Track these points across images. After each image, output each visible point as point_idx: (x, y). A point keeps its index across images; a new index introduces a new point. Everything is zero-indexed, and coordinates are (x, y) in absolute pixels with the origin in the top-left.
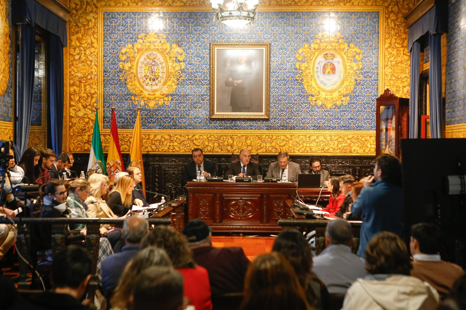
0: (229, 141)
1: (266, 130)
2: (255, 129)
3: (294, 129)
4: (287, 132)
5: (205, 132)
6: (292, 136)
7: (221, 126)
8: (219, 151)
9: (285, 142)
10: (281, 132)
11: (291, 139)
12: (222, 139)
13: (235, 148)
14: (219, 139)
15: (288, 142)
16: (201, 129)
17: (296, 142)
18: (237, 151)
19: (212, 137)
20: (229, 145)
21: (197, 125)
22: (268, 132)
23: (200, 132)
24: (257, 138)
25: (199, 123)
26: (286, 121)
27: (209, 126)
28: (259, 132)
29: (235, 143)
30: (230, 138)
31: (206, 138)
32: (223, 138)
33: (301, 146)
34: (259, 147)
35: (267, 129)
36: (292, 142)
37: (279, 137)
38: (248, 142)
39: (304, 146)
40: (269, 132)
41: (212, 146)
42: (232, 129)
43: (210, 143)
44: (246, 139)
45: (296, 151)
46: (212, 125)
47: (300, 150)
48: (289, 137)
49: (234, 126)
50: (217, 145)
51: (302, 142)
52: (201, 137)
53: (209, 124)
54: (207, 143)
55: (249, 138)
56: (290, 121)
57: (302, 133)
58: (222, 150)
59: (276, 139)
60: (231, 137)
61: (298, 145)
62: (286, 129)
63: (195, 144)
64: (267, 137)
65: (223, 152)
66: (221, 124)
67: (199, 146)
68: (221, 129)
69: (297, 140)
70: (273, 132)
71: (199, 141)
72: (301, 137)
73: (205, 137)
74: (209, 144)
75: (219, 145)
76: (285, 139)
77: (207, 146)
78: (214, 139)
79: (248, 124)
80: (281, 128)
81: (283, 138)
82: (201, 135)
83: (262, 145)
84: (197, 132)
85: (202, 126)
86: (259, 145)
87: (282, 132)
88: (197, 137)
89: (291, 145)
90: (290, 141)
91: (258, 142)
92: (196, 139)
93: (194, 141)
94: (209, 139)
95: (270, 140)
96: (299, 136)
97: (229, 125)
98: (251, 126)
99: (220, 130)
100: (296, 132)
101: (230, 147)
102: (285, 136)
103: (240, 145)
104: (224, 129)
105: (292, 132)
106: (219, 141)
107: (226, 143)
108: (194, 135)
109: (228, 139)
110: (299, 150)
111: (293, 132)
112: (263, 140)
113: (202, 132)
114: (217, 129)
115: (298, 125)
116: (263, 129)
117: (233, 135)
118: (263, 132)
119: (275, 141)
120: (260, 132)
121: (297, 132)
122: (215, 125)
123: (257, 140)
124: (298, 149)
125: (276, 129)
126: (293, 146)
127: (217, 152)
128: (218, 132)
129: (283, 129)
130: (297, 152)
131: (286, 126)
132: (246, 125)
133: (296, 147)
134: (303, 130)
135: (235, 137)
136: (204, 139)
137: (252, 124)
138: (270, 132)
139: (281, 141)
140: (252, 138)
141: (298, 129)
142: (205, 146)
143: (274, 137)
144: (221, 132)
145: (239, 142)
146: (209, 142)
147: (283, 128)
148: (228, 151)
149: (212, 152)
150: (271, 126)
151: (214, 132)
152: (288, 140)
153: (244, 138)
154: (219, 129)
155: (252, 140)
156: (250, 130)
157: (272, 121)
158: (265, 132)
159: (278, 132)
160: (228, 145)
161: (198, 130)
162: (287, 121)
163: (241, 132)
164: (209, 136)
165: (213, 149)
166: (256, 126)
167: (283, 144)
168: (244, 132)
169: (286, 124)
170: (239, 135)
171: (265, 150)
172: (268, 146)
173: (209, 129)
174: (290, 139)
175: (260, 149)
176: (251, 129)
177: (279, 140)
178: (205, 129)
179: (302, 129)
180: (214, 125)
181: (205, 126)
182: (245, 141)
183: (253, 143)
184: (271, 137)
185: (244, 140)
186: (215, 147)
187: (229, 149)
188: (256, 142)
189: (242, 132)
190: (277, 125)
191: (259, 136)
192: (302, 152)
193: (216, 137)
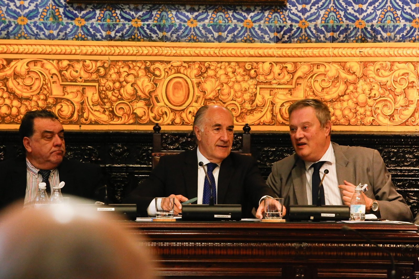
0: (139, 83)
1: (273, 44)
2: (234, 40)
3: (375, 40)
4: (349, 52)
5: (49, 49)
6: (365, 65)
7: (109, 28)
8: (105, 117)
9: (342, 87)
10: (326, 52)
11: (364, 76)
12: (114, 76)
13: (160, 107)
14: (104, 76)
15: (351, 88)
16: (36, 36)
17: (382, 85)
18: (167, 119)
19: (78, 66)
20: (139, 98)
21: (19, 21)
22: (280, 52)
23: (31, 49)
24: (241, 71)
25: (29, 16)
26: (345, 10)
27: (66, 27)
28: (247, 52)
29: (161, 92)
30: (141, 73)
31: (54, 71)
32: (119, 73)
33: (401, 100)
34: (248, 106)
35: (277, 40)
36: (367, 87)
37: (322, 69)
38: (209, 86)
39: (411, 102)
40: (284, 52)
41: (77, 100)
42: (150, 39)
43: (69, 89)
44: (200, 75)
45: (382, 120)
46: (75, 22)
47: (396, 117)
48: (356, 67)
49: (159, 27)
50: (96, 97)
51: (405, 85)
52: (38, 68)
53: (65, 20)
54: (57, 91)
55: (211, 73)
56: (361, 11)
57: (405, 52)
58: (113, 114)
59: (310, 75)
60: (147, 69)
61: (390, 98)
62: (346, 39)
63: (13, 95)
64: (277, 69)
65: (116, 121)
66: (108, 22)
67: (28, 99)
68: (110, 38)
69: (384, 80)
70: (298, 52)
71: (28, 82)
72: (401, 69)
73: (51, 67)
74: (64, 92)
75: (103, 99)
76: (343, 75)
77: (58, 100)
78: (83, 74)
79: (207, 22)
80: (329, 35)
81: (333, 70)
82: (35, 62)
83: (259, 98)
84: (21, 49)
85: (38, 28)
86: (247, 96)
87: (331, 51)
88: (21, 67)
89: (362, 98)
90: (361, 82)
91: (244, 85)
92: (16, 75)
93: (11, 84)
94: (67, 74)
95: (287, 77)
96: (393, 63)
97: (140, 23)
98: (219, 29)
99: (105, 43)
100: (381, 51)
101: (141, 104)
102: (343, 65)
103: (179, 96)
104: (122, 38)
105: (366, 51)
106: (103, 81)
107: (129, 89)
108: (9, 61)
109: (136, 77)
110: (392, 116)
111: (371, 52)
112: (262, 78)
113: (40, 49)
114: (94, 38)
115: (389, 23)
116: (262, 39)
117: (153, 62)
118: (261, 52)
119: (304, 83)
120: (252, 52)
121: (386, 52)
122: (88, 24)
123: (239, 78)
124: (389, 112)
125: (308, 40)
126: (371, 102)
127: (97, 123)
128: (99, 50)
129: (333, 40)
130: (386, 121)
131: (346, 29)
132: (200, 25)
133: (380, 105)
134: (407, 44)
135: (161, 67)
136: (48, 77)
137: (221, 22)
138: (289, 52)
139: (325, 85)
140: (221, 72)
141: (389, 39)
142: (50, 100)
143: (303, 70)
144: (108, 50)
145: (177, 87)
146: (64, 87)
147: (336, 35)
148: (137, 119)
149: (76, 123)
150: (290, 29)
151: (84, 50)
152: (351, 78)
153: (195, 72)
154: (103, 38)
155: (223, 79)
156: (216, 44)
157: (294, 10)
158: (270, 52)
159: (316, 52)
160: (136, 97)
161: (23, 41)
162: (350, 10)
163: (182, 51)
164: (65, 63)
165: (82, 110)
166: (236, 28)
167: (334, 93)
168: (192, 51)
169: (346, 22)
170: (176, 62)
171: (269, 116)
172: (279, 102)
173: (66, 37)
174: (359, 74)
175: (251, 111)
176: (220, 39)
177: (319, 79)
178: (51, 37)
179: (403, 39)
180: (84, 23)
181: (49, 28)
182: (199, 84)
183: (226, 90)
184: (290, 67)
185: (195, 81)
186: (86, 106)
187: (139, 112)
188: (237, 87)
189: (187, 51)
190: (312, 25)
191: (248, 67)
192: (405, 124)
193: (93, 66)
